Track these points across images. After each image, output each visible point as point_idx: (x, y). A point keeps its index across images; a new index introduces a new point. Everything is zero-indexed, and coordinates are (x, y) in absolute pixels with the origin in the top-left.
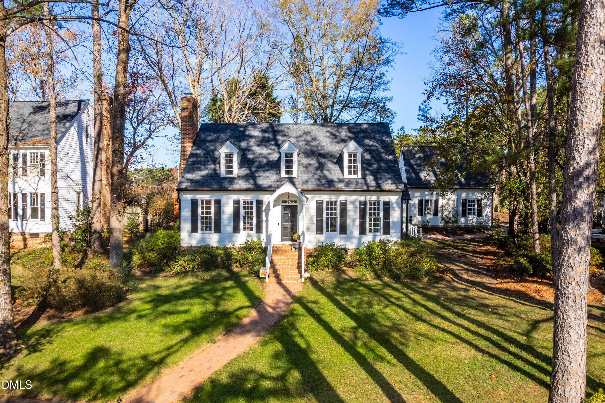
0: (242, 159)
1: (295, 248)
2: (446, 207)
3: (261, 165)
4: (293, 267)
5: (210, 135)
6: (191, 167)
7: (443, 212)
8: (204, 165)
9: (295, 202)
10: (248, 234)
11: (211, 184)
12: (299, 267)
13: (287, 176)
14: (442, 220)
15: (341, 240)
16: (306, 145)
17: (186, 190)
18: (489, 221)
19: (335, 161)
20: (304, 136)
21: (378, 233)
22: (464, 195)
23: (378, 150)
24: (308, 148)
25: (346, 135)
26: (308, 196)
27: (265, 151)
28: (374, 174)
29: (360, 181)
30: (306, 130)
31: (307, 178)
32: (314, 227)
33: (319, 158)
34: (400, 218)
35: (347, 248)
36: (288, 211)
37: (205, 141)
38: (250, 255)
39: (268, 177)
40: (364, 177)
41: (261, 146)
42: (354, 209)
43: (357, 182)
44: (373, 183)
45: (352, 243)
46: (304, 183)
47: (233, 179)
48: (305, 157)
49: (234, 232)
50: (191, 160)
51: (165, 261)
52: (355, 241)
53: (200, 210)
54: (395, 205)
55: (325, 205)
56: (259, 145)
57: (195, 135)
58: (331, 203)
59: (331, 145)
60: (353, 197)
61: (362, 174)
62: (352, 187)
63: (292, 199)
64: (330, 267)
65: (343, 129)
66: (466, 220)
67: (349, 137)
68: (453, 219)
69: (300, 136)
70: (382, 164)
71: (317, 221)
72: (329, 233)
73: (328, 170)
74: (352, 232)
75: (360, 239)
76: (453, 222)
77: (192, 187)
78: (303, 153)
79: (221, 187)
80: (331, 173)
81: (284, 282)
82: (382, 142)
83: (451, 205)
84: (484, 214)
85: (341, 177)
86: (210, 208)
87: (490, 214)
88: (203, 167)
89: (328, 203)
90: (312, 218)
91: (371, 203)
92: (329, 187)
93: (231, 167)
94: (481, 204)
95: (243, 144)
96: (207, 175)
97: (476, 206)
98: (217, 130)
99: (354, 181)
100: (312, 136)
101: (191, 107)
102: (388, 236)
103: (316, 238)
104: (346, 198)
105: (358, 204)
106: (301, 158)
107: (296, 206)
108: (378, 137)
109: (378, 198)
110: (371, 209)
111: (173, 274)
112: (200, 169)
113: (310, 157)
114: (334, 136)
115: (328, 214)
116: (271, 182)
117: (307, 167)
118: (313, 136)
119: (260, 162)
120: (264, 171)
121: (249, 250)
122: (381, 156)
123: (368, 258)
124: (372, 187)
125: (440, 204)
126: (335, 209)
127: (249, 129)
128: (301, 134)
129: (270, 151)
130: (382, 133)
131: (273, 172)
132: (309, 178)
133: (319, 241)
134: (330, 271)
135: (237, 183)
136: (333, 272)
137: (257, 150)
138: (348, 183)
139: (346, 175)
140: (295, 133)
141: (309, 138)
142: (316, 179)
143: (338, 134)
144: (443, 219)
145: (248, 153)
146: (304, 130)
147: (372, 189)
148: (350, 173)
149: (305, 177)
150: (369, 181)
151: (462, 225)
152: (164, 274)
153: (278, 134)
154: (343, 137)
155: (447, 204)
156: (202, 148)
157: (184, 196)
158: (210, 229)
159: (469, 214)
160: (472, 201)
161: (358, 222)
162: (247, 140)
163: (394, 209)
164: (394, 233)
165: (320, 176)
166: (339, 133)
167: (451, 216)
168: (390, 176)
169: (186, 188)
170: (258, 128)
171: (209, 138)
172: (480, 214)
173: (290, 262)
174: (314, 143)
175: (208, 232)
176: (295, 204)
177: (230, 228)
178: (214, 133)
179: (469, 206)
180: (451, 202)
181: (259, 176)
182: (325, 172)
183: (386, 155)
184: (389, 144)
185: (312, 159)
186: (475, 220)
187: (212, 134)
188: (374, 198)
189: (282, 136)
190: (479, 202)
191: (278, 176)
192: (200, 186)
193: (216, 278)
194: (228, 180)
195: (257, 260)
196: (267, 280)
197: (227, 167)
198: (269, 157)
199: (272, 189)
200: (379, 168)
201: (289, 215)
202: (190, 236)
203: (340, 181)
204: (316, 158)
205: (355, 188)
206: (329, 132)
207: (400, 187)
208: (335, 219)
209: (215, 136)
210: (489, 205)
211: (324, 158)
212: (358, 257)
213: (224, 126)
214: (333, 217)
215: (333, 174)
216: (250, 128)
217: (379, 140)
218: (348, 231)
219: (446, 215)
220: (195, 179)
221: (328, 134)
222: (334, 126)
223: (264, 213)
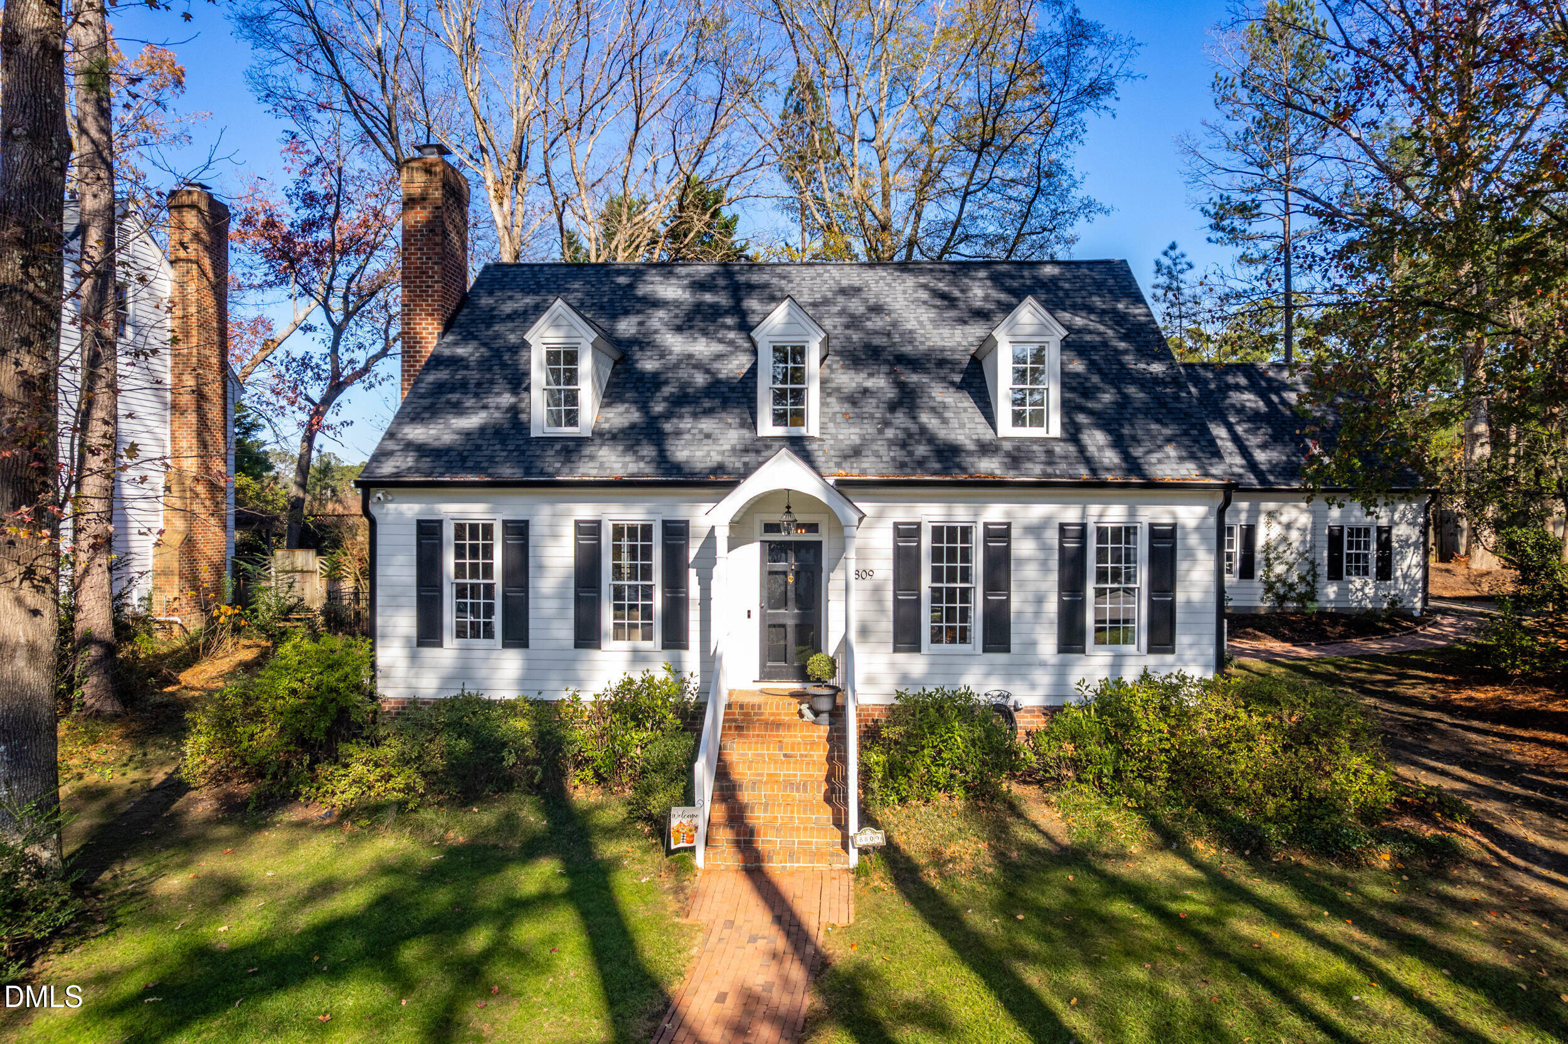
0: (615, 373)
1: (817, 713)
2: (1281, 549)
3: (686, 395)
4: (808, 795)
5: (511, 298)
6: (426, 402)
7: (1269, 565)
8: (476, 395)
9: (813, 528)
10: (635, 651)
11: (491, 459)
12: (835, 794)
13: (780, 431)
14: (1267, 591)
15: (988, 674)
16: (847, 327)
17: (396, 484)
18: (1414, 592)
19: (957, 378)
20: (841, 299)
21: (1131, 648)
22: (1335, 513)
23: (1105, 344)
24: (856, 337)
25: (986, 298)
26: (866, 507)
27: (702, 348)
28: (1107, 422)
29: (1058, 449)
30: (845, 283)
31: (856, 440)
32: (886, 625)
33: (898, 368)
34: (1213, 589)
35: (1011, 703)
36: (788, 564)
37: (491, 317)
38: (637, 736)
39: (708, 436)
40: (1072, 433)
41: (687, 334)
42: (1040, 555)
43: (1050, 453)
44: (1110, 457)
45: (1033, 686)
46: (846, 457)
47: (580, 442)
48: (846, 367)
49: (577, 646)
50: (431, 378)
51: (307, 759)
52: (1044, 679)
53: (449, 561)
54: (1194, 540)
55: (926, 542)
56: (679, 329)
57: (457, 295)
58: (952, 531)
59: (936, 327)
60: (1037, 511)
61: (1063, 425)
62: (1034, 471)
63: (802, 518)
64: (958, 792)
65: (974, 279)
66: (1343, 592)
67: (999, 302)
68: (1302, 588)
69: (826, 302)
70: (1132, 390)
71: (897, 603)
72: (945, 647)
73: (933, 410)
74: (1033, 644)
75: (1062, 671)
76: (1301, 598)
77: (418, 470)
78: (838, 353)
79: (528, 473)
80: (945, 421)
81: (775, 867)
82: (1120, 319)
83: (1295, 545)
84: (1399, 573)
85: (987, 434)
86: (488, 551)
87: (1417, 573)
88: (470, 402)
89: (937, 533)
90: (877, 590)
91: (1101, 533)
92: (946, 471)
93: (572, 398)
94: (1389, 540)
95: (626, 327)
96: (482, 430)
97: (1374, 546)
98: (538, 283)
99: (1035, 448)
100: (866, 300)
101: (438, 194)
102: (1169, 658)
103: (892, 665)
104: (1008, 514)
105: (1052, 537)
106: (832, 371)
107: (818, 545)
108: (1097, 301)
109: (1132, 513)
110: (1101, 554)
111: (330, 814)
112: (458, 409)
113: (866, 366)
114: (948, 300)
115: (937, 575)
116: (723, 453)
117: (855, 399)
118: (872, 301)
119: (684, 386)
120: (695, 416)
121: (634, 718)
122: (1122, 365)
123: (1108, 752)
124: (1108, 470)
125: (1260, 541)
126: (966, 556)
127: (648, 278)
128: (829, 295)
129: (717, 348)
130: (1111, 292)
131: (732, 419)
132: (863, 438)
133: (905, 678)
134: (959, 804)
135: (592, 458)
136: (973, 810)
137: (676, 344)
138: (1017, 455)
139: (1006, 427)
140: (805, 291)
141: (856, 306)
142: (891, 443)
143: (956, 293)
144: (1270, 587)
145: (638, 355)
146: (838, 283)
147: (1109, 477)
148: (1018, 419)
149: (851, 435)
150: (1092, 450)
151: (1330, 607)
152: (296, 814)
153: (749, 295)
154: (978, 304)
155: (1285, 539)
156: (475, 338)
157: (391, 507)
158: (489, 634)
159: (1349, 573)
160: (1359, 530)
161: (1052, 607)
162: (638, 312)
163: (1191, 555)
164: (1191, 645)
165: (906, 430)
166: (963, 291)
167: (1294, 578)
168: (1167, 432)
169: (397, 475)
170: (679, 277)
171: (508, 308)
172: (1385, 572)
173: (799, 773)
174: (876, 323)
175: (481, 642)
176: (811, 537)
177: (565, 631)
178: (527, 291)
179: (1350, 547)
180: (1294, 535)
181: (678, 433)
182: (925, 418)
183: (1137, 361)
184: (1141, 325)
185: (871, 375)
186: (1370, 591)
187: (518, 295)
188: (1115, 514)
189: (761, 300)
190: (1384, 533)
191: (747, 434)
192: (449, 468)
193: (492, 840)
194: (558, 447)
195: (662, 766)
196: (700, 859)
197: (553, 398)
198: (716, 365)
199: (725, 478)
200: (1124, 402)
201: (791, 579)
202: (413, 658)
203: (986, 449)
204: (885, 368)
205: (1045, 474)
206: (925, 286)
207: (1214, 471)
208: (965, 594)
209: (529, 300)
210: (1416, 545)
211: (915, 370)
212: (1069, 748)
213: (564, 270)
214: (959, 585)
215: (954, 423)
216: (653, 277)
217: (1104, 312)
218: (1014, 640)
219: (1278, 576)
220: (437, 444)
221: (924, 295)
222: (943, 271)
223: (692, 573)
